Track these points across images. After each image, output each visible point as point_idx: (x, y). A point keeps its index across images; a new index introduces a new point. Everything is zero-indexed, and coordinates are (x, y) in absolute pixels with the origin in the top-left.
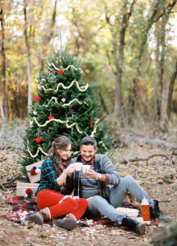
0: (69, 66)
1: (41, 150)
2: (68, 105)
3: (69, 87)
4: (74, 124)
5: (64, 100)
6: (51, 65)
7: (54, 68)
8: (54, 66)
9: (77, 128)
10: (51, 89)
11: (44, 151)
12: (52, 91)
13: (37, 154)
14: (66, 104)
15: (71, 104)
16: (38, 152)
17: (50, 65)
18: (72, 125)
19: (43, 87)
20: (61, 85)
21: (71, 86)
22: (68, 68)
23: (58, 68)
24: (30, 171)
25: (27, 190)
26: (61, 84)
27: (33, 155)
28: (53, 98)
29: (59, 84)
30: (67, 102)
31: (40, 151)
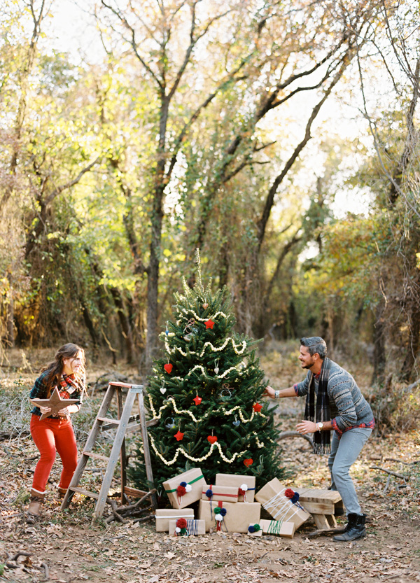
0: (217, 314)
1: (183, 452)
2: (222, 376)
3: (221, 349)
4: (235, 409)
5: (217, 370)
6: (189, 313)
7: (195, 318)
8: (195, 314)
9: (241, 414)
10: (193, 353)
11: (188, 454)
12: (195, 355)
13: (175, 460)
14: (219, 377)
15: (226, 376)
16: (177, 455)
17: (187, 313)
18: (232, 410)
19: (180, 349)
20: (209, 345)
21: (224, 346)
22: (215, 316)
23: (200, 317)
24: (176, 490)
25: (179, 521)
26: (209, 343)
27: (168, 461)
28: (197, 367)
29: (206, 344)
30: (220, 373)
31: (181, 455)
